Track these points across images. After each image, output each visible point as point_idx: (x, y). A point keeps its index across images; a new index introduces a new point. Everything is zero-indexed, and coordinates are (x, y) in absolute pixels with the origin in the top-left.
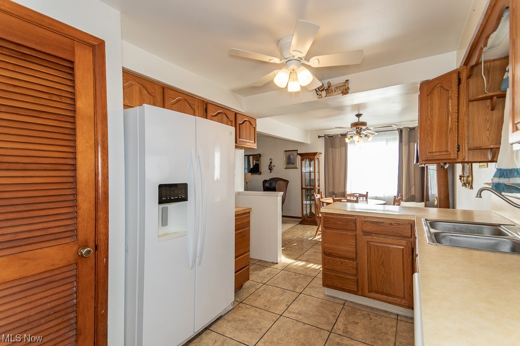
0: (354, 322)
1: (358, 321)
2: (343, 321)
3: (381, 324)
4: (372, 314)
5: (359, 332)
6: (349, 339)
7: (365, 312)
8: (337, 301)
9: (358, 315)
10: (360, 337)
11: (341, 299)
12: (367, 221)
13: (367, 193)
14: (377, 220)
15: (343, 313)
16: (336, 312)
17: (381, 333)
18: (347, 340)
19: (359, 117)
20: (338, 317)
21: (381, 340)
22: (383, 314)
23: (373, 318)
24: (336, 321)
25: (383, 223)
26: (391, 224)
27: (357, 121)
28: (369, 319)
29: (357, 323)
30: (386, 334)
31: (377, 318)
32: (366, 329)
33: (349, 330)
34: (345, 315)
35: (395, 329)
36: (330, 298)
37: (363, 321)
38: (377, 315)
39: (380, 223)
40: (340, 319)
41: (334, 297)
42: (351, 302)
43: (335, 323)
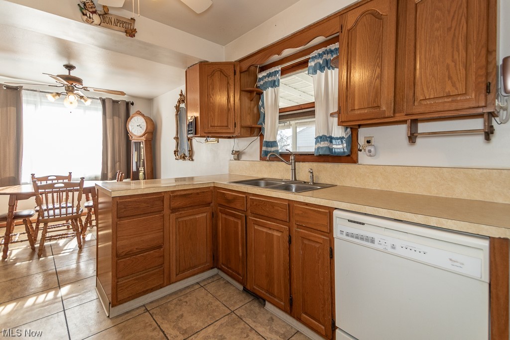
0: (178, 317)
1: (180, 313)
2: (168, 326)
3: (197, 300)
4: (182, 298)
5: (193, 321)
6: (196, 335)
7: (175, 301)
8: (135, 313)
9: (173, 308)
10: (200, 324)
11: (138, 308)
12: (176, 196)
13: (70, 173)
14: (185, 193)
15: (158, 319)
16: (151, 325)
17: (207, 306)
18: (196, 337)
19: (69, 70)
20: (159, 326)
21: (214, 311)
22: (188, 291)
23: (187, 299)
24: (163, 332)
25: (191, 194)
26: (198, 194)
27: (67, 74)
28: (185, 304)
29: (182, 316)
30: (210, 303)
31: (189, 297)
32: (194, 314)
33: (185, 328)
34: (163, 319)
35: (210, 295)
36: (123, 317)
37: (183, 309)
38: (186, 295)
39: (189, 194)
40: (164, 326)
41: (127, 312)
42: (151, 302)
43: (165, 335)
